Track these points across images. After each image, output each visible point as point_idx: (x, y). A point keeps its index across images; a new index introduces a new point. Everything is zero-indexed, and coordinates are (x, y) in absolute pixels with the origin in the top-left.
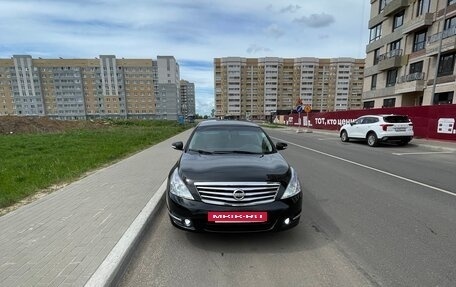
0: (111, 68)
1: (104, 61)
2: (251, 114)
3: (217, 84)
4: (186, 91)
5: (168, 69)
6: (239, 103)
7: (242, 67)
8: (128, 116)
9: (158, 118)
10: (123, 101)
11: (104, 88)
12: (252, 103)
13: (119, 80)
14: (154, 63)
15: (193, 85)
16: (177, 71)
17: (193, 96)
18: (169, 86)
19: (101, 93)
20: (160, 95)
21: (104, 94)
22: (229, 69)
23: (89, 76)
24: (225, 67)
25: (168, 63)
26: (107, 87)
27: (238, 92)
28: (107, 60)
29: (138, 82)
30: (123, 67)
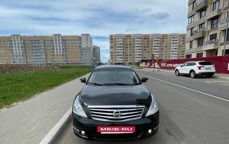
0: (59, 40)
1: (56, 37)
2: (129, 62)
3: (111, 47)
4: (96, 51)
5: (87, 40)
6: (122, 57)
7: (124, 39)
8: (67, 63)
9: (82, 65)
10: (65, 56)
11: (55, 50)
12: (129, 57)
13: (63, 46)
14: (80, 38)
15: (99, 48)
16: (91, 41)
17: (99, 54)
18: (88, 49)
19: (54, 52)
20: (83, 53)
21: (55, 53)
22: (117, 40)
23: (48, 44)
24: (115, 39)
25: (87, 37)
26: (57, 49)
27: (122, 51)
28: (57, 36)
29: (72, 47)
30: (65, 40)
